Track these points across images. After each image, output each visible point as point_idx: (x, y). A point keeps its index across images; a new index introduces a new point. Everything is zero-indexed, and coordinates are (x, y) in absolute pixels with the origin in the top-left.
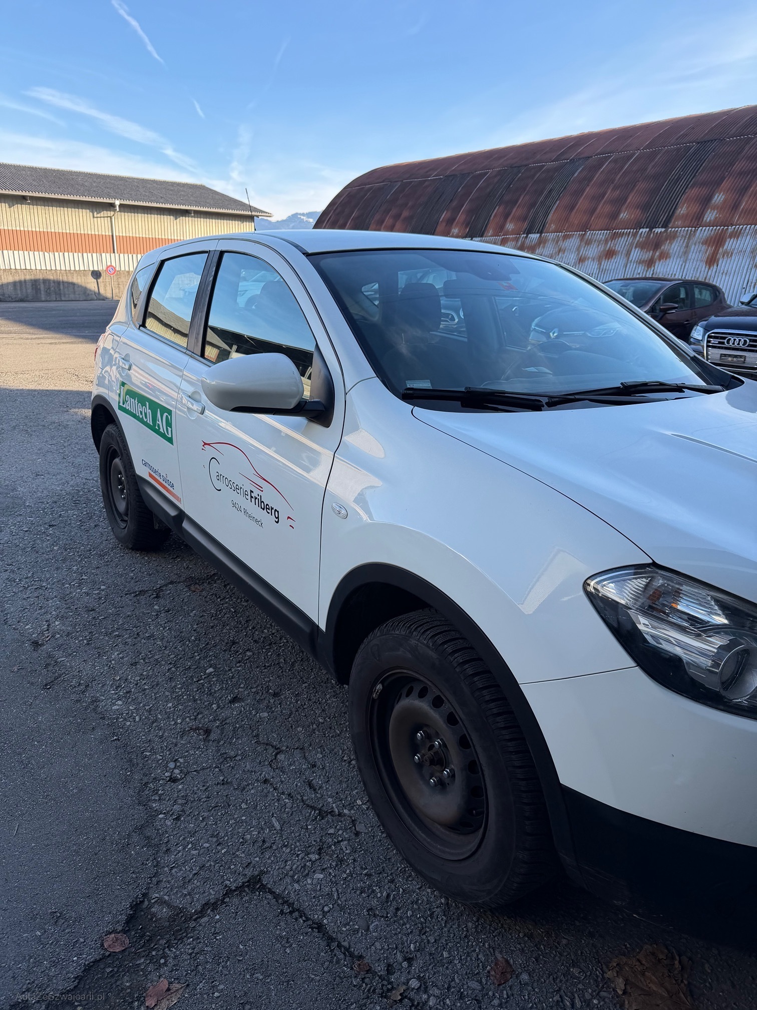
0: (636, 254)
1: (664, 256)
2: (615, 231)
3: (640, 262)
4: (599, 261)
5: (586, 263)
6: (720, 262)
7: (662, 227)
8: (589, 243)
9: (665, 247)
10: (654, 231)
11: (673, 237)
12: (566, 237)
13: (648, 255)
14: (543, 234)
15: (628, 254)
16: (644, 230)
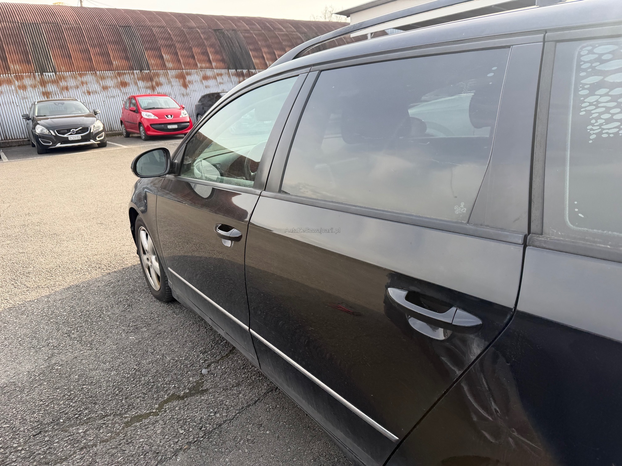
0: (141, 83)
1: (159, 84)
2: (117, 71)
3: (147, 88)
4: (118, 88)
5: (110, 90)
6: (189, 86)
7: (148, 70)
8: (103, 78)
9: (156, 79)
10: (144, 72)
11: (158, 75)
12: (81, 75)
13: (149, 84)
14: (58, 73)
15: (136, 84)
16: (137, 71)
